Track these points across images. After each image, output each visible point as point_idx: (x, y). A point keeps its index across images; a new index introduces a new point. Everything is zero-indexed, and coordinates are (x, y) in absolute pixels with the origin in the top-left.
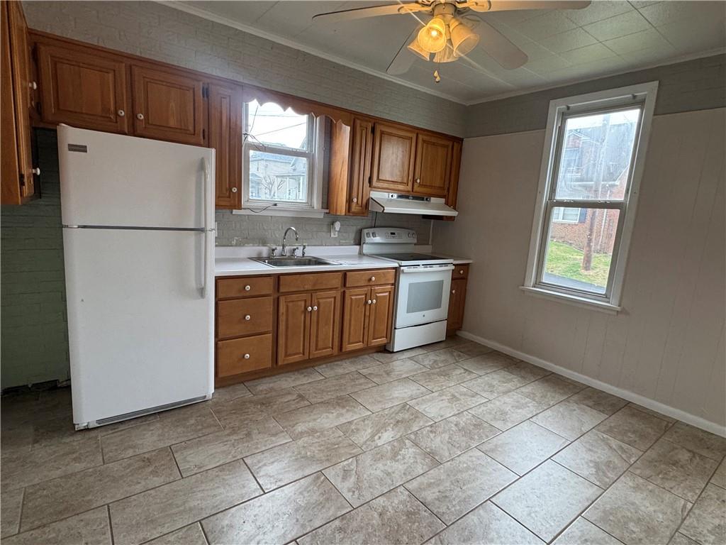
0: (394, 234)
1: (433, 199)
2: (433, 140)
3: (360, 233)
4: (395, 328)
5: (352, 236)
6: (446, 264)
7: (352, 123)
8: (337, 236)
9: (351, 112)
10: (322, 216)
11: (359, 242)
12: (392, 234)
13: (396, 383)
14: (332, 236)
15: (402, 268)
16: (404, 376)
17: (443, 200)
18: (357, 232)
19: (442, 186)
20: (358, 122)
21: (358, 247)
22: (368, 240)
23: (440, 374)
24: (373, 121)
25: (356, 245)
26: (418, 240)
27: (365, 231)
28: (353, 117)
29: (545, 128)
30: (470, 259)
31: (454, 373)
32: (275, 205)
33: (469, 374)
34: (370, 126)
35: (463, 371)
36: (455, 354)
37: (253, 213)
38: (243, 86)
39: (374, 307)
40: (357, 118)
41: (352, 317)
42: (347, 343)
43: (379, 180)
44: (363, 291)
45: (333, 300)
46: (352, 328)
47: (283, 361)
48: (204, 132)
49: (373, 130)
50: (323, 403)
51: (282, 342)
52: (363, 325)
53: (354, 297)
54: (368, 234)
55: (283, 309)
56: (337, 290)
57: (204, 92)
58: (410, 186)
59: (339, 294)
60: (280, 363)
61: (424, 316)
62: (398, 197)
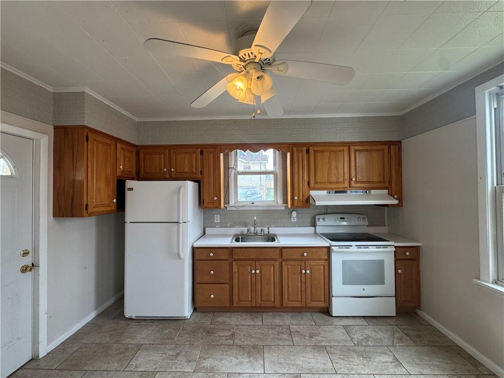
0: (344, 218)
1: (373, 192)
2: (365, 148)
3: (314, 218)
4: (332, 296)
5: (309, 220)
6: (385, 246)
7: (291, 150)
8: (296, 220)
9: (289, 144)
10: (283, 208)
11: (314, 225)
12: (341, 218)
13: (309, 349)
14: (292, 220)
15: (332, 247)
16: (323, 344)
17: (386, 191)
18: (312, 218)
19: (382, 180)
20: (295, 149)
21: (313, 228)
22: (318, 223)
23: (359, 354)
24: (308, 146)
25: (312, 226)
26: (369, 222)
27: (317, 217)
28: (291, 146)
29: (475, 114)
30: (420, 242)
31: (378, 358)
32: (253, 203)
33: (396, 367)
34: (305, 148)
35: (391, 359)
36: (397, 335)
37: (236, 209)
38: (220, 145)
39: (309, 276)
40: (294, 146)
41: (290, 282)
42: (286, 300)
43: (316, 183)
44: (297, 263)
45: (272, 268)
46: (290, 289)
47: (237, 303)
48: (201, 171)
49: (308, 151)
50: (240, 346)
51: (235, 291)
52: (300, 288)
53: (289, 267)
54: (319, 219)
55: (235, 269)
56: (275, 260)
57: (202, 153)
58: (346, 184)
59: (277, 264)
60: (235, 305)
61: (364, 290)
62: (336, 192)
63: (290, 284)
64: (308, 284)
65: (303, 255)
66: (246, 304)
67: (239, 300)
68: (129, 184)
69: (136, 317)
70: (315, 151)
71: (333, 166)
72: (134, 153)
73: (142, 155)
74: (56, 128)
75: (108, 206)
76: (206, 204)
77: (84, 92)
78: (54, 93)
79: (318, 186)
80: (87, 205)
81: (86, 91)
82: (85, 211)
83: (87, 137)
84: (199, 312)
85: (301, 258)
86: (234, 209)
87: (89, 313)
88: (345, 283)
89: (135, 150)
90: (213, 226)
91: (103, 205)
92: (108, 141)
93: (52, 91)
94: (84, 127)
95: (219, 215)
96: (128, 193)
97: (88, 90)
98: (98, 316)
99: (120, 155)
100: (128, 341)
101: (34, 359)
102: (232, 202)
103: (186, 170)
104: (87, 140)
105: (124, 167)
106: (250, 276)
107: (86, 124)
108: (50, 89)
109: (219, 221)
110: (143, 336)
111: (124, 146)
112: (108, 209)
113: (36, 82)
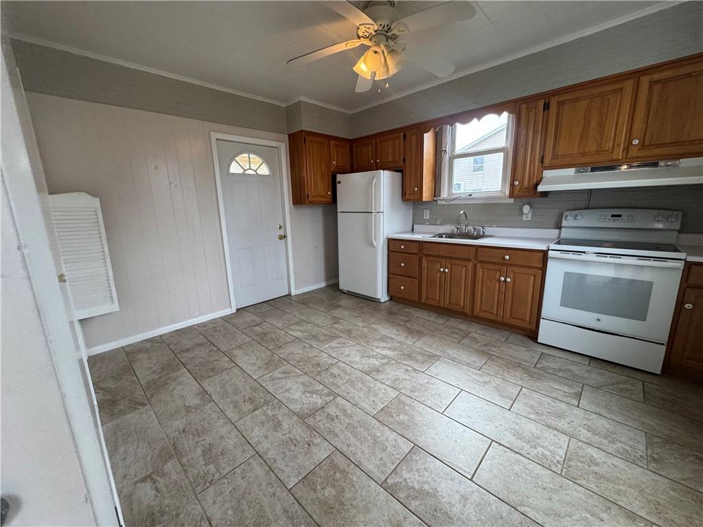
0: (619, 216)
1: (684, 162)
3: (560, 216)
4: (541, 318)
7: (517, 110)
8: (529, 219)
11: (559, 226)
14: (524, 218)
15: (549, 252)
24: (547, 97)
25: (556, 228)
27: (566, 214)
28: (519, 103)
32: (471, 195)
38: (423, 123)
39: (511, 285)
40: (522, 103)
41: (484, 289)
42: (478, 309)
43: (555, 156)
44: (496, 267)
45: (464, 269)
46: (483, 297)
47: (425, 300)
48: (404, 159)
49: (547, 107)
50: (408, 328)
51: (424, 287)
52: (496, 299)
53: (485, 270)
54: (566, 216)
55: (425, 265)
56: (469, 260)
57: (405, 137)
58: (619, 154)
59: (470, 265)
60: (423, 301)
61: (598, 320)
62: (593, 170)
63: (484, 292)
64: (509, 295)
65: (504, 259)
66: (434, 303)
67: (427, 298)
68: (339, 177)
69: (348, 291)
70: (560, 103)
71: (593, 124)
72: (348, 148)
73: (354, 148)
74: (289, 136)
75: (324, 197)
76: (407, 197)
77: (300, 101)
78: (286, 107)
79: (558, 162)
80: (308, 196)
81: (301, 99)
82: (307, 200)
83: (305, 139)
84: (394, 301)
85: (502, 262)
86: (444, 202)
87: (321, 282)
88: (564, 303)
89: (348, 145)
90: (422, 223)
91: (320, 196)
92: (322, 140)
93: (285, 106)
94: (302, 131)
95: (428, 211)
96: (338, 185)
97: (302, 98)
98: (327, 286)
99: (333, 152)
100: (335, 302)
101: (289, 295)
102: (444, 194)
103: (390, 159)
104: (305, 142)
105: (337, 162)
106: (439, 275)
107: (303, 128)
108: (284, 105)
109: (428, 218)
110: (345, 302)
111: (337, 143)
112: (325, 200)
113: (276, 103)
